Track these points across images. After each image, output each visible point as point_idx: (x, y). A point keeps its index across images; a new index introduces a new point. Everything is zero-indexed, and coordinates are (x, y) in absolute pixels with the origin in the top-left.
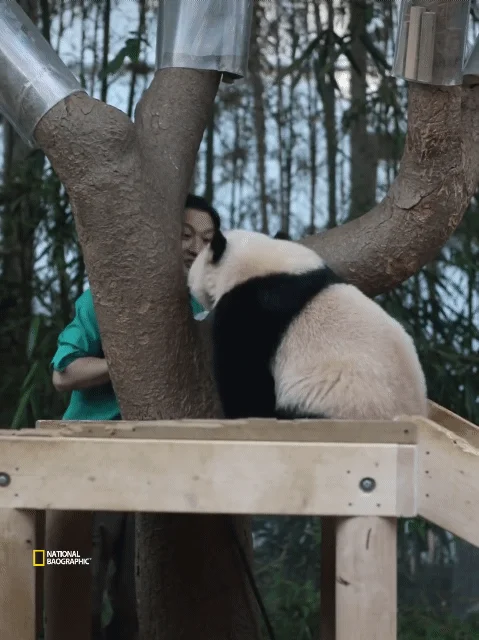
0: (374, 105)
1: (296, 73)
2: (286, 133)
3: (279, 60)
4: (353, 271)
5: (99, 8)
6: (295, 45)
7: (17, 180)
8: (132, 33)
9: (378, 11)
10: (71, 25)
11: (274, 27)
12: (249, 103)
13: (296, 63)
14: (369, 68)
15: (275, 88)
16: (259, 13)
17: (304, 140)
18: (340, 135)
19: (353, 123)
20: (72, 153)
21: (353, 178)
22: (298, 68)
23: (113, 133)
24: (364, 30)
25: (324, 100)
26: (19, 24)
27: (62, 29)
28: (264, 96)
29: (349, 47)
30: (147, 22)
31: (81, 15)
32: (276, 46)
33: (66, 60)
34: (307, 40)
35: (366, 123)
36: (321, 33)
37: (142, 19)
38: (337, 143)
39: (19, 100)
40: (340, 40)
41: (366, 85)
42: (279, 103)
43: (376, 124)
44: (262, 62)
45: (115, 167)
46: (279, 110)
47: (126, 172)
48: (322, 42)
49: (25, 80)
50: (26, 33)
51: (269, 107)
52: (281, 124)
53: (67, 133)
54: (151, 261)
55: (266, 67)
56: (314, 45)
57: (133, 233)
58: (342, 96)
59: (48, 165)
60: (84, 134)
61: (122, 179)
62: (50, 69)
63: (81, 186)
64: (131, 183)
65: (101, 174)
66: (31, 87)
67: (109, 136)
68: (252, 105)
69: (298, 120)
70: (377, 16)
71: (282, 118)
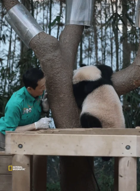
0: (130, 35)
1: (106, 26)
2: (104, 43)
3: (101, 22)
4: (123, 84)
5: (48, 7)
6: (106, 17)
7: (24, 57)
8: (58, 14)
9: (130, 7)
10: (40, 12)
11: (100, 12)
12: (93, 34)
13: (106, 23)
14: (128, 24)
15: (100, 30)
16: (95, 8)
17: (109, 45)
18: (119, 43)
19: (123, 40)
20: (40, 50)
21: (123, 56)
22: (107, 24)
23: (53, 44)
24: (127, 13)
25: (115, 33)
26: (25, 12)
27: (37, 13)
28: (97, 32)
29: (122, 18)
30: (63, 11)
31: (43, 9)
32: (101, 17)
33: (38, 22)
34: (110, 16)
35: (127, 40)
36: (114, 14)
37: (61, 10)
38: (119, 46)
39: (25, 35)
40: (119, 16)
41: (127, 29)
42: (102, 34)
43: (130, 40)
44: (96, 22)
45: (53, 54)
46: (101, 37)
47: (57, 56)
48: (114, 16)
49: (27, 28)
50: (27, 15)
51: (99, 36)
52: (102, 41)
53: (39, 44)
54: (64, 81)
55: (98, 24)
56: (112, 17)
57: (59, 73)
58: (120, 32)
59: (33, 53)
60: (44, 44)
61: (55, 57)
62: (34, 25)
63: (43, 60)
64: (58, 58)
65: (49, 56)
66: (28, 31)
67: (51, 45)
68: (93, 35)
69: (107, 40)
70: (130, 9)
71: (103, 39)
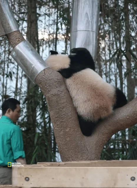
0: (133, 70)
1: (110, 62)
2: (108, 79)
3: (106, 58)
4: (128, 117)
5: (53, 44)
6: (110, 54)
7: (31, 94)
8: (63, 51)
9: (134, 43)
10: (46, 49)
11: (104, 49)
12: (97, 70)
13: (110, 59)
14: (132, 60)
15: (105, 66)
16: (100, 45)
17: (113, 81)
18: (124, 79)
19: (127, 76)
20: (46, 85)
21: (128, 92)
22: (111, 60)
23: (58, 79)
24: (130, 49)
25: (119, 70)
26: (30, 49)
27: (43, 50)
28: (102, 68)
29: (126, 54)
30: (68, 48)
31: (48, 46)
32: (105, 54)
33: (44, 59)
34: (114, 52)
35: (131, 75)
36: (117, 50)
37: (66, 47)
38: (123, 81)
39: (31, 70)
40: (123, 52)
41: (131, 65)
42: (106, 70)
43: (134, 75)
44: (101, 59)
45: (58, 89)
46: (106, 72)
47: (62, 91)
48: (118, 52)
49: (32, 65)
50: (32, 51)
51: (103, 72)
52: (107, 77)
53: (44, 80)
54: (70, 116)
55: (102, 60)
57: (64, 108)
58: (124, 68)
59: (40, 89)
60: (49, 80)
61: (60, 92)
62: (39, 61)
63: (49, 95)
64: (63, 93)
65: (54, 91)
66: (34, 67)
67: (57, 80)
68: (98, 71)
69: (112, 75)
70: (134, 45)
71: (107, 75)
